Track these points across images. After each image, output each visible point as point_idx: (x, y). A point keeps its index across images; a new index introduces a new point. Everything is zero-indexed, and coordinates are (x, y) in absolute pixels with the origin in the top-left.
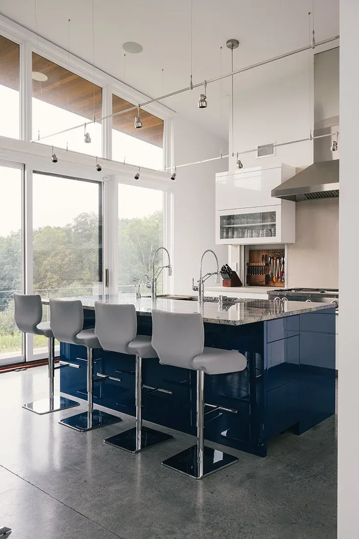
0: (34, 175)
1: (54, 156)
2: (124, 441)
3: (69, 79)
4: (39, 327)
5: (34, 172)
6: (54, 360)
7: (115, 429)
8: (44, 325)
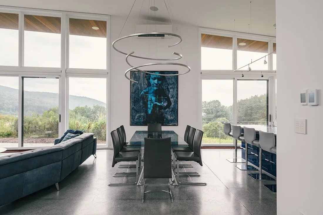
0: (238, 81)
1: (243, 75)
2: (255, 176)
3: (254, 42)
4: (230, 133)
5: (237, 80)
6: (237, 148)
7: (253, 172)
8: (231, 133)
